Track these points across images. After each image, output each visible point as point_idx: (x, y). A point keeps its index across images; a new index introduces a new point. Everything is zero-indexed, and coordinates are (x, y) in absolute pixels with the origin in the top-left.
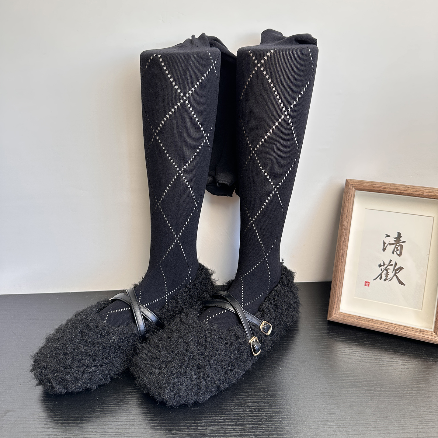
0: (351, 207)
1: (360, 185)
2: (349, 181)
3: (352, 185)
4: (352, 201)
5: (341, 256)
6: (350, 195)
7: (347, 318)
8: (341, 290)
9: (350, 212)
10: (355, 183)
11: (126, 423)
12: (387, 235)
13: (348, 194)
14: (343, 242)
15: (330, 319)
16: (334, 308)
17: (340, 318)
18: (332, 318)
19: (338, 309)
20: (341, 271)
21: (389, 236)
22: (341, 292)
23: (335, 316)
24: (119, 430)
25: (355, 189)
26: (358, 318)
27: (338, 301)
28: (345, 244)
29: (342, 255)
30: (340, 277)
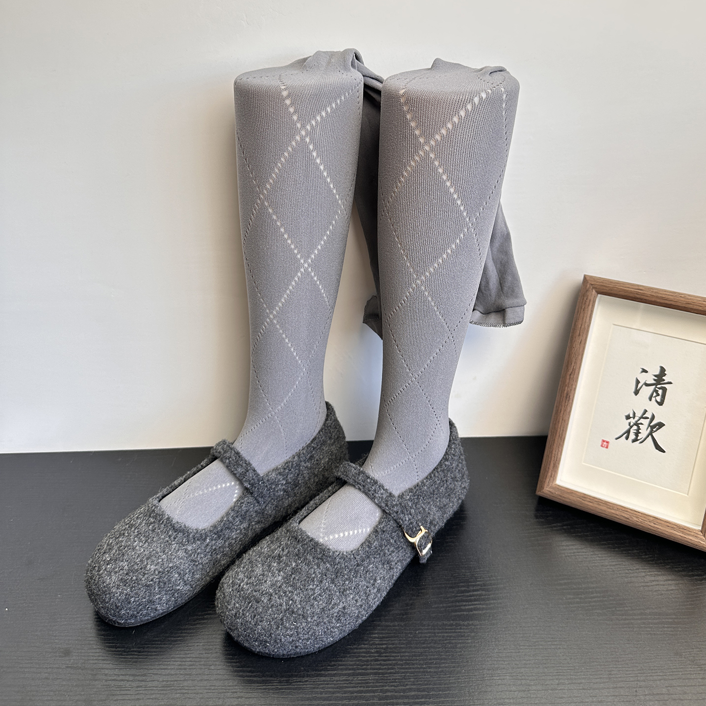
0: (588, 320)
1: (604, 286)
2: (588, 278)
3: (592, 285)
4: (590, 311)
5: (565, 395)
6: (588, 301)
7: (566, 495)
8: (560, 450)
9: (585, 328)
10: (597, 283)
11: (180, 672)
12: (643, 369)
13: (585, 298)
14: (570, 375)
15: (539, 493)
16: (548, 477)
17: (555, 493)
18: (543, 492)
19: (554, 480)
20: (562, 420)
21: (646, 372)
22: (560, 453)
23: (547, 489)
24: (167, 683)
25: (596, 291)
26: (583, 497)
27: (554, 467)
28: (573, 377)
29: (567, 394)
30: (560, 429)
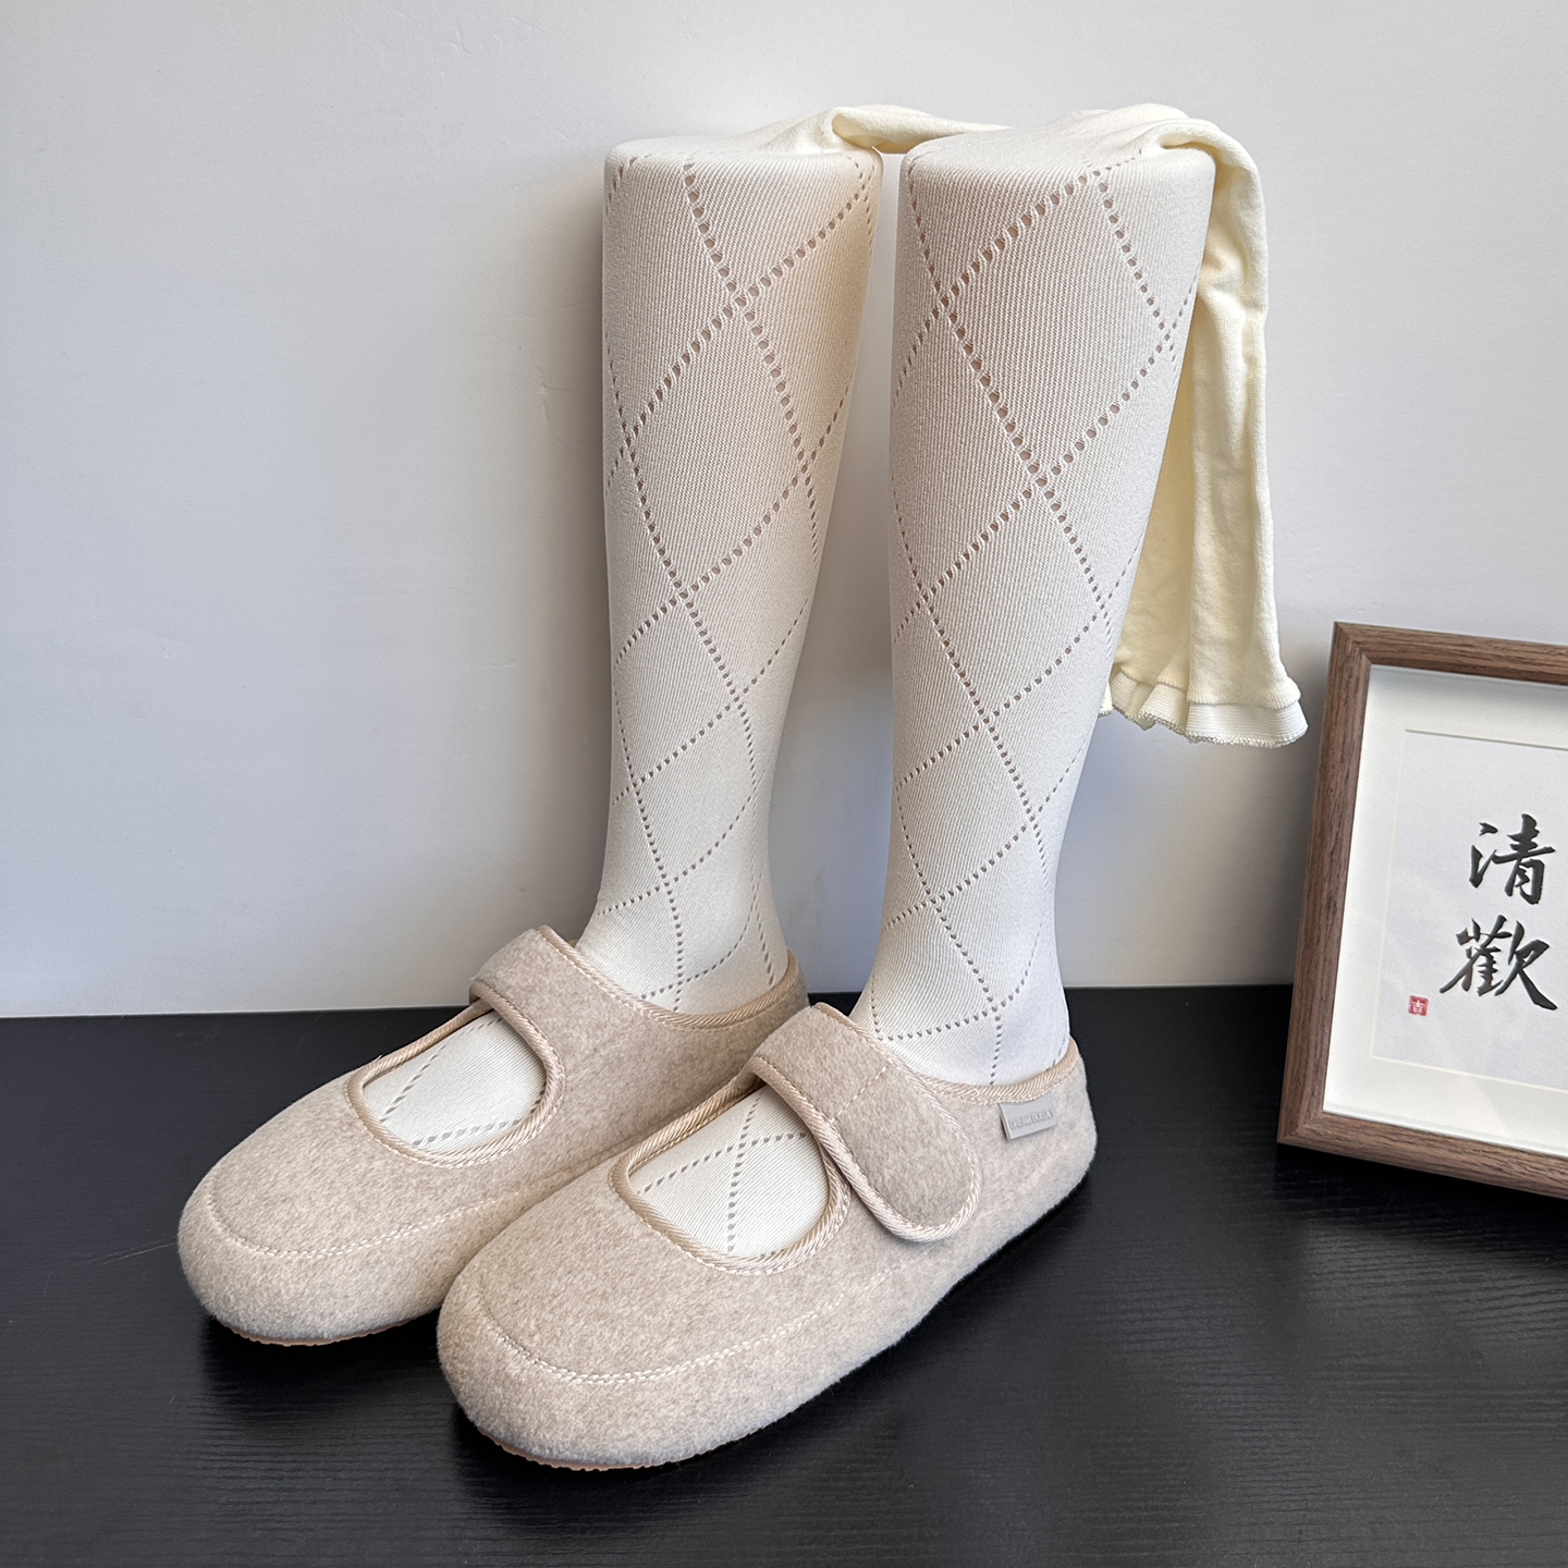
0: (1357, 726)
1: (1387, 644)
2: (1346, 630)
3: (1359, 643)
4: (1360, 702)
6: (1353, 680)
7: (1353, 1136)
8: (1327, 1030)
9: (1353, 743)
12: (1484, 825)
13: (1346, 676)
14: (1332, 853)
16: (1305, 1097)
17: (1326, 1134)
18: (1296, 1135)
19: (1318, 1102)
20: (1325, 960)
21: (1493, 830)
22: (1326, 1037)
23: (1307, 1126)
25: (1369, 658)
27: (1317, 1071)
28: (1339, 859)
29: (1330, 899)
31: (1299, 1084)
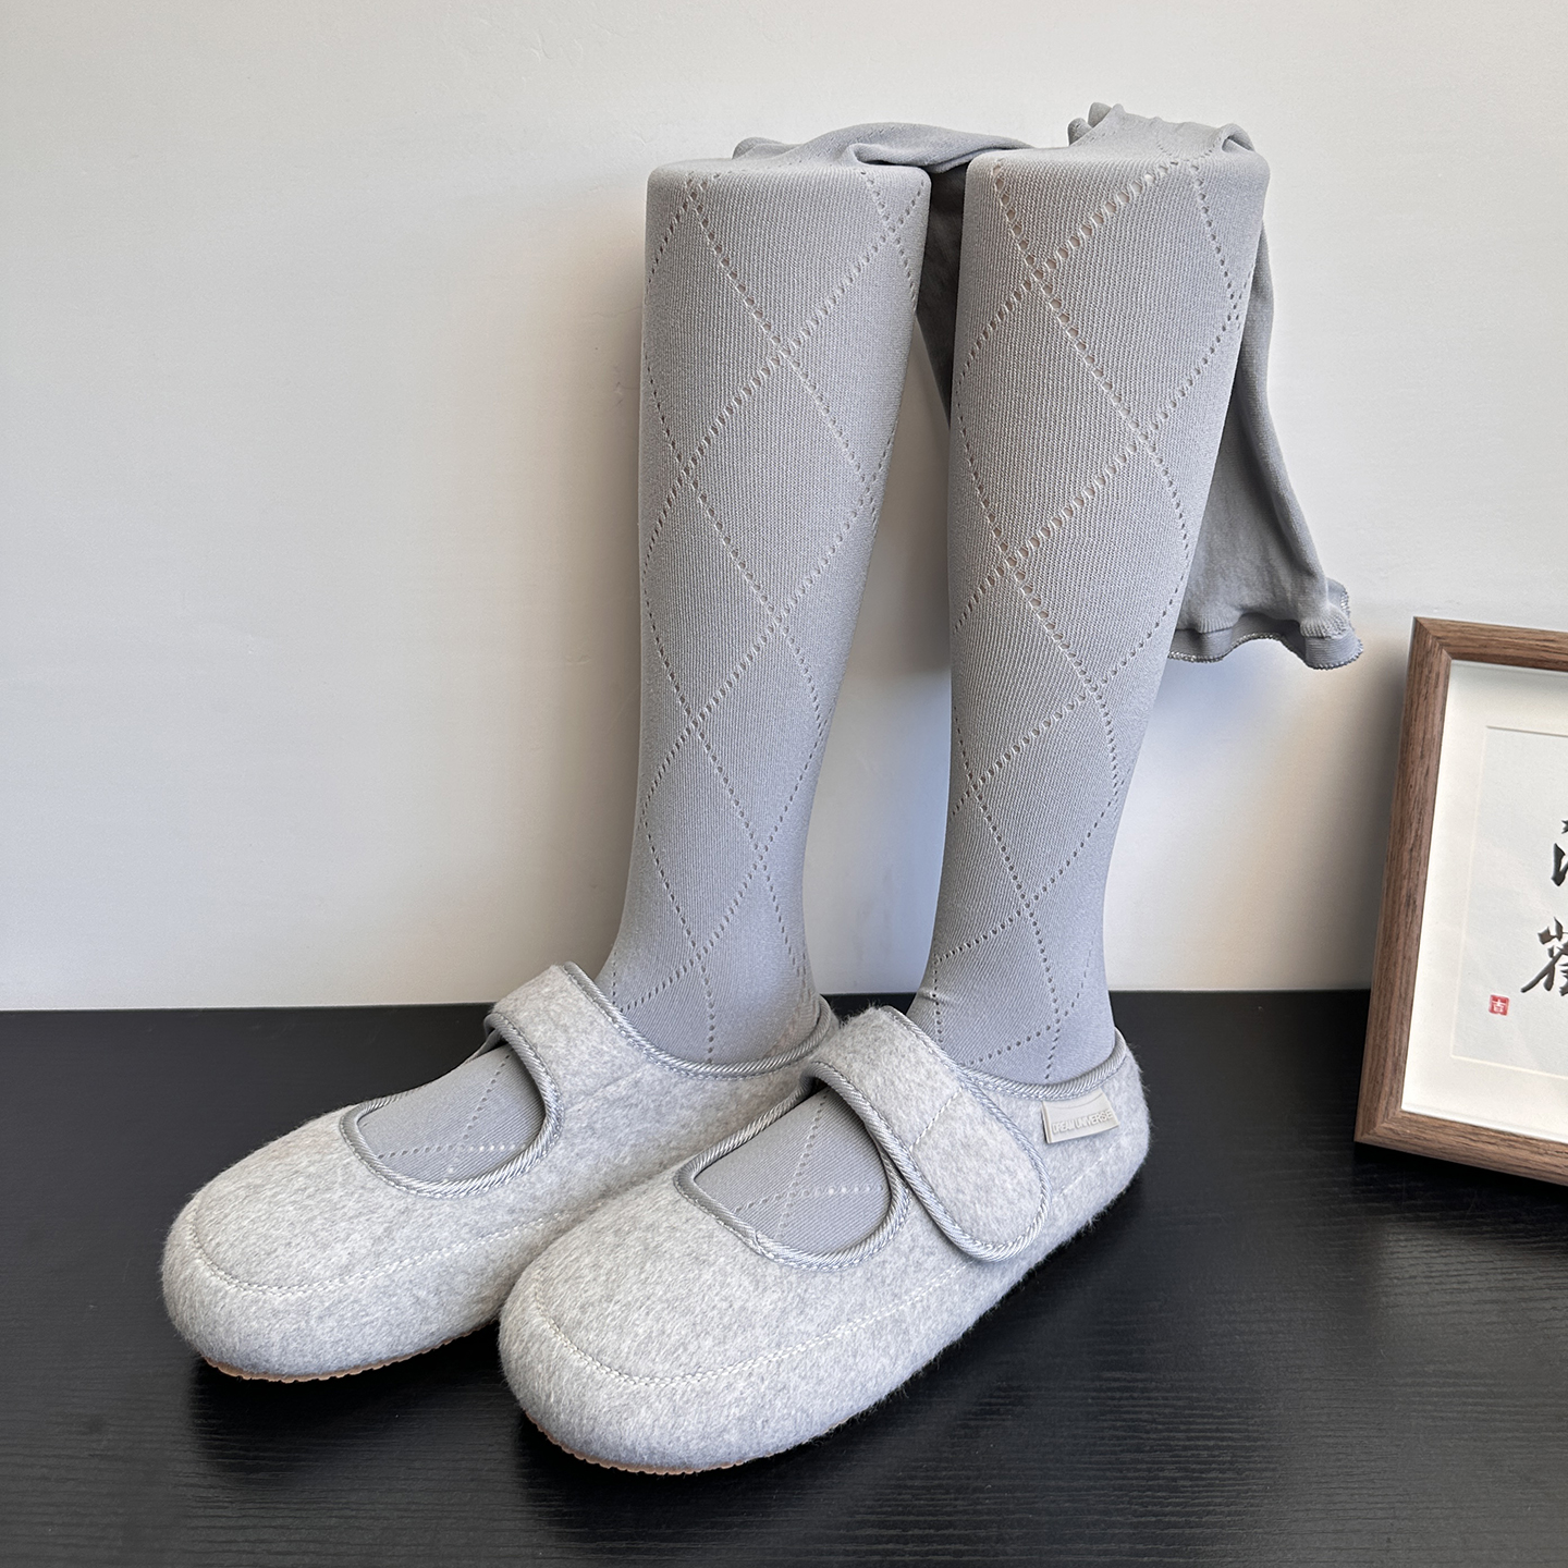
0: (1437, 721)
1: (1467, 639)
2: (1425, 625)
3: (1439, 638)
4: (1440, 699)
5: (1404, 901)
6: (1434, 675)
7: (1429, 1135)
8: (1405, 1029)
9: (1431, 739)
10: (1450, 635)
13: (1426, 671)
14: (1412, 850)
16: (1383, 1096)
17: (1405, 1133)
18: (1375, 1134)
19: (1397, 1102)
20: (1404, 958)
22: (1405, 1035)
23: (1385, 1125)
25: (1450, 653)
26: (1470, 1133)
27: (1395, 1070)
28: (1419, 855)
30: (1401, 979)
31: (1377, 1082)
